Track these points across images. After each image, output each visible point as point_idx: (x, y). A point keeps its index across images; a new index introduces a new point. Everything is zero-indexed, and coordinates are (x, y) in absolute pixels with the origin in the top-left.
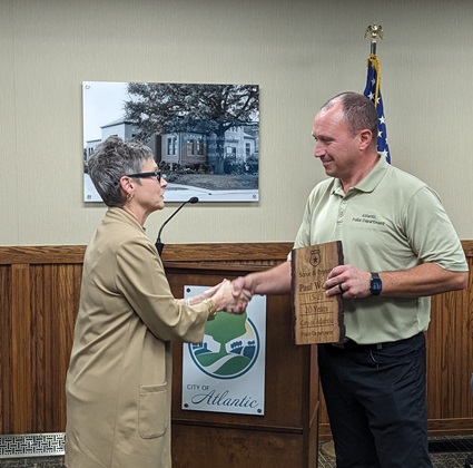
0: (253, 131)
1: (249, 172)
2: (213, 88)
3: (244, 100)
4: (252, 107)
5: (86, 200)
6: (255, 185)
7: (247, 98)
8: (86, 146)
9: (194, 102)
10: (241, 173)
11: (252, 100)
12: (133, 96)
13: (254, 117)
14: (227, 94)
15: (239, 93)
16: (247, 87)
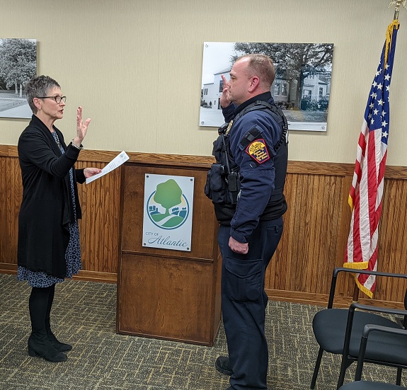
0: (326, 79)
1: (320, 109)
2: (297, 46)
3: (321, 55)
4: (327, 60)
5: (200, 125)
6: (324, 119)
7: (324, 53)
8: (203, 87)
9: (282, 57)
10: (314, 110)
11: (328, 55)
12: (238, 52)
13: (328, 68)
14: (308, 50)
15: (317, 50)
16: (324, 45)
